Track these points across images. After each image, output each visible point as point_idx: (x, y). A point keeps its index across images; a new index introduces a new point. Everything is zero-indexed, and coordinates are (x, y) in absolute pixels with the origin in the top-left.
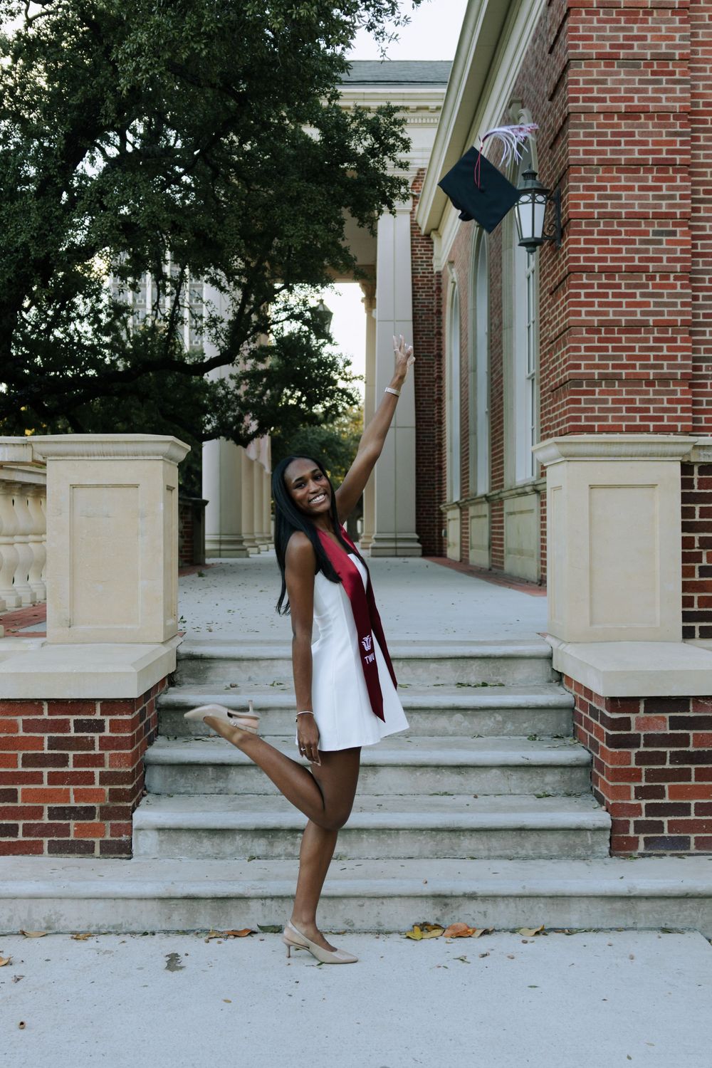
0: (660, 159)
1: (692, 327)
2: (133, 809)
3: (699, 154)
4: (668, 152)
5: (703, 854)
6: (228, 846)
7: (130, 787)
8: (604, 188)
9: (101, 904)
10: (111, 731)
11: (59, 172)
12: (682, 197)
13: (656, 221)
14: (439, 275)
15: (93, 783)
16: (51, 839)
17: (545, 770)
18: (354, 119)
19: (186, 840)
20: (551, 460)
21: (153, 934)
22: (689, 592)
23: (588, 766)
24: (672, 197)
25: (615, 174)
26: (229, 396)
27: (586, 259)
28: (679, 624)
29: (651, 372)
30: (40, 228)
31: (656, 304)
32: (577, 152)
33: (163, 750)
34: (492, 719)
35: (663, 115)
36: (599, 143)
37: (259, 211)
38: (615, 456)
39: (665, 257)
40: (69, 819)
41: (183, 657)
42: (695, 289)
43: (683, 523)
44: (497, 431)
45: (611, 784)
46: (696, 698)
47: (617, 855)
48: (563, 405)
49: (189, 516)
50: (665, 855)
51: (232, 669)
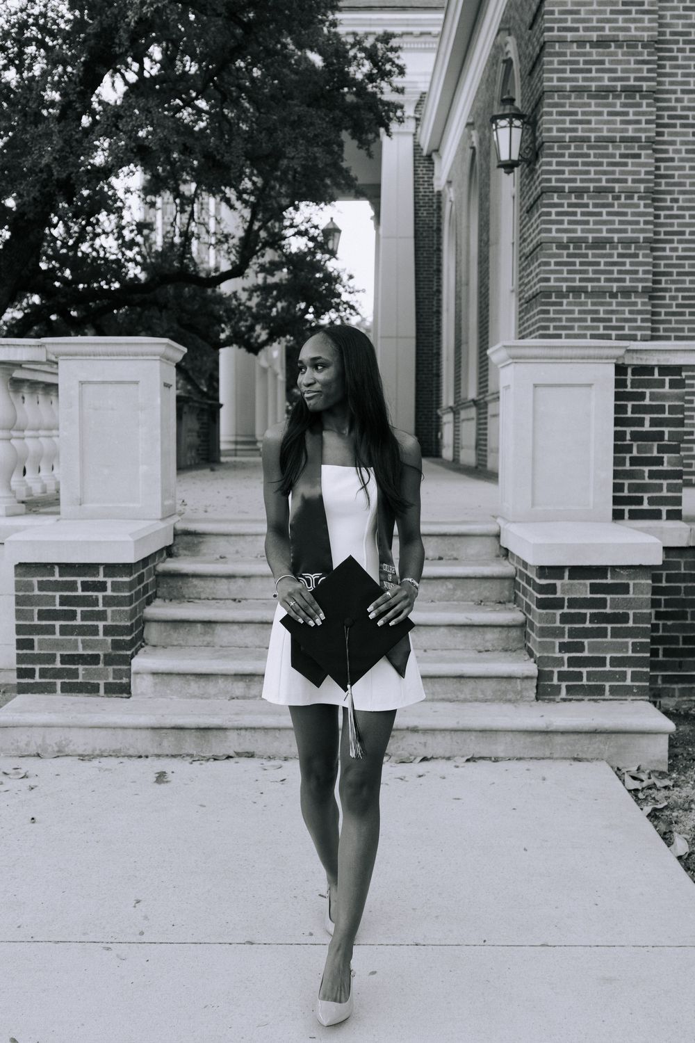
0: (628, 86)
1: (653, 244)
2: (132, 656)
3: (665, 82)
4: (636, 79)
5: (616, 700)
6: (211, 687)
7: (129, 638)
8: (575, 114)
9: (103, 733)
10: (113, 590)
11: (78, 97)
12: (648, 122)
13: (623, 144)
14: (439, 194)
15: (97, 634)
16: (63, 680)
17: (485, 629)
18: (353, 46)
19: (176, 683)
20: (503, 362)
21: (147, 757)
22: (620, 479)
23: (522, 625)
24: (638, 122)
25: (586, 100)
26: (242, 308)
27: (558, 180)
28: (609, 507)
29: (615, 285)
30: (62, 150)
31: (621, 222)
32: (551, 80)
33: (158, 610)
34: (444, 587)
35: (632, 44)
36: (572, 71)
37: (263, 135)
38: (556, 358)
39: (630, 178)
40: (78, 664)
41: (179, 532)
42: (657, 208)
43: (616, 419)
44: (484, 340)
45: (538, 639)
46: (614, 568)
47: (543, 700)
48: (534, 316)
49: (205, 418)
50: (583, 700)
51: (222, 542)
